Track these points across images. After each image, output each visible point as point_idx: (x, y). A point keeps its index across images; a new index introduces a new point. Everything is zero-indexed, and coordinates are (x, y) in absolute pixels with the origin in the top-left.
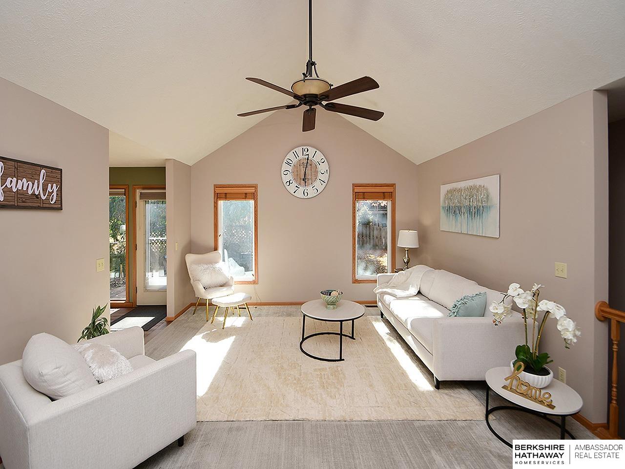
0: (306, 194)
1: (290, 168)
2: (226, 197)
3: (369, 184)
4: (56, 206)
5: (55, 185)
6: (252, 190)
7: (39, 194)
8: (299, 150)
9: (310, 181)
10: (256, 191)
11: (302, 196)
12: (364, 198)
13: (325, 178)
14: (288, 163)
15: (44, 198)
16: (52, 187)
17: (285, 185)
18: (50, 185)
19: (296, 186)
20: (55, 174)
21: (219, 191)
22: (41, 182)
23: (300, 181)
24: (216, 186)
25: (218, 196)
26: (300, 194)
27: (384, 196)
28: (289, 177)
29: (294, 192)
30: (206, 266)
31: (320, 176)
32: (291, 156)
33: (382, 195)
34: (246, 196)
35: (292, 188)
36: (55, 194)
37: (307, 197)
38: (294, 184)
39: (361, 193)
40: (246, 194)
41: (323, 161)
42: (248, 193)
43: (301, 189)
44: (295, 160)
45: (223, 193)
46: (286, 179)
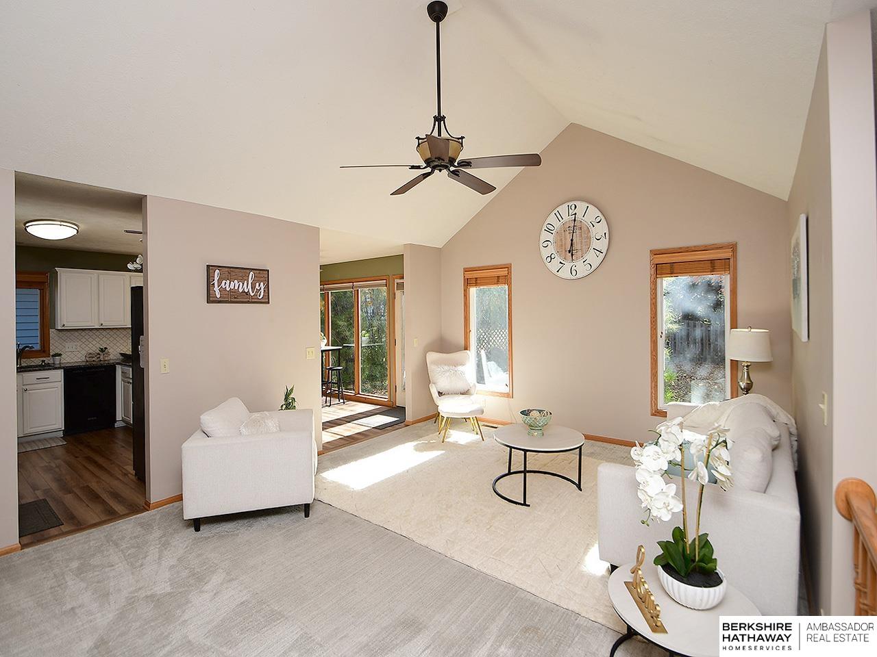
0: (574, 273)
1: (550, 237)
2: (476, 282)
3: (681, 248)
4: (263, 301)
5: (262, 284)
6: (504, 272)
7: (248, 291)
8: (563, 209)
9: (580, 253)
10: (509, 272)
11: (569, 276)
12: (672, 273)
13: (603, 245)
14: (549, 231)
15: (252, 294)
16: (259, 285)
17: (545, 261)
18: (257, 284)
19: (560, 263)
20: (263, 275)
21: (469, 275)
22: (250, 282)
23: (566, 255)
24: (466, 270)
25: (468, 283)
26: (565, 273)
27: (713, 266)
28: (551, 249)
29: (558, 271)
30: (446, 368)
31: (595, 244)
32: (552, 219)
33: (709, 264)
34: (498, 280)
35: (554, 266)
36: (262, 290)
37: (575, 278)
38: (558, 259)
39: (665, 264)
40: (498, 277)
41: (598, 220)
42: (501, 275)
43: (568, 265)
44: (557, 224)
45: (472, 279)
46: (545, 253)
